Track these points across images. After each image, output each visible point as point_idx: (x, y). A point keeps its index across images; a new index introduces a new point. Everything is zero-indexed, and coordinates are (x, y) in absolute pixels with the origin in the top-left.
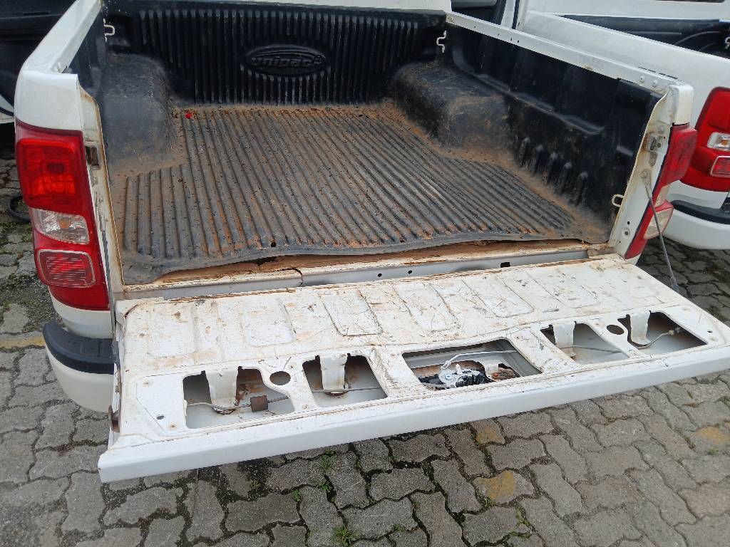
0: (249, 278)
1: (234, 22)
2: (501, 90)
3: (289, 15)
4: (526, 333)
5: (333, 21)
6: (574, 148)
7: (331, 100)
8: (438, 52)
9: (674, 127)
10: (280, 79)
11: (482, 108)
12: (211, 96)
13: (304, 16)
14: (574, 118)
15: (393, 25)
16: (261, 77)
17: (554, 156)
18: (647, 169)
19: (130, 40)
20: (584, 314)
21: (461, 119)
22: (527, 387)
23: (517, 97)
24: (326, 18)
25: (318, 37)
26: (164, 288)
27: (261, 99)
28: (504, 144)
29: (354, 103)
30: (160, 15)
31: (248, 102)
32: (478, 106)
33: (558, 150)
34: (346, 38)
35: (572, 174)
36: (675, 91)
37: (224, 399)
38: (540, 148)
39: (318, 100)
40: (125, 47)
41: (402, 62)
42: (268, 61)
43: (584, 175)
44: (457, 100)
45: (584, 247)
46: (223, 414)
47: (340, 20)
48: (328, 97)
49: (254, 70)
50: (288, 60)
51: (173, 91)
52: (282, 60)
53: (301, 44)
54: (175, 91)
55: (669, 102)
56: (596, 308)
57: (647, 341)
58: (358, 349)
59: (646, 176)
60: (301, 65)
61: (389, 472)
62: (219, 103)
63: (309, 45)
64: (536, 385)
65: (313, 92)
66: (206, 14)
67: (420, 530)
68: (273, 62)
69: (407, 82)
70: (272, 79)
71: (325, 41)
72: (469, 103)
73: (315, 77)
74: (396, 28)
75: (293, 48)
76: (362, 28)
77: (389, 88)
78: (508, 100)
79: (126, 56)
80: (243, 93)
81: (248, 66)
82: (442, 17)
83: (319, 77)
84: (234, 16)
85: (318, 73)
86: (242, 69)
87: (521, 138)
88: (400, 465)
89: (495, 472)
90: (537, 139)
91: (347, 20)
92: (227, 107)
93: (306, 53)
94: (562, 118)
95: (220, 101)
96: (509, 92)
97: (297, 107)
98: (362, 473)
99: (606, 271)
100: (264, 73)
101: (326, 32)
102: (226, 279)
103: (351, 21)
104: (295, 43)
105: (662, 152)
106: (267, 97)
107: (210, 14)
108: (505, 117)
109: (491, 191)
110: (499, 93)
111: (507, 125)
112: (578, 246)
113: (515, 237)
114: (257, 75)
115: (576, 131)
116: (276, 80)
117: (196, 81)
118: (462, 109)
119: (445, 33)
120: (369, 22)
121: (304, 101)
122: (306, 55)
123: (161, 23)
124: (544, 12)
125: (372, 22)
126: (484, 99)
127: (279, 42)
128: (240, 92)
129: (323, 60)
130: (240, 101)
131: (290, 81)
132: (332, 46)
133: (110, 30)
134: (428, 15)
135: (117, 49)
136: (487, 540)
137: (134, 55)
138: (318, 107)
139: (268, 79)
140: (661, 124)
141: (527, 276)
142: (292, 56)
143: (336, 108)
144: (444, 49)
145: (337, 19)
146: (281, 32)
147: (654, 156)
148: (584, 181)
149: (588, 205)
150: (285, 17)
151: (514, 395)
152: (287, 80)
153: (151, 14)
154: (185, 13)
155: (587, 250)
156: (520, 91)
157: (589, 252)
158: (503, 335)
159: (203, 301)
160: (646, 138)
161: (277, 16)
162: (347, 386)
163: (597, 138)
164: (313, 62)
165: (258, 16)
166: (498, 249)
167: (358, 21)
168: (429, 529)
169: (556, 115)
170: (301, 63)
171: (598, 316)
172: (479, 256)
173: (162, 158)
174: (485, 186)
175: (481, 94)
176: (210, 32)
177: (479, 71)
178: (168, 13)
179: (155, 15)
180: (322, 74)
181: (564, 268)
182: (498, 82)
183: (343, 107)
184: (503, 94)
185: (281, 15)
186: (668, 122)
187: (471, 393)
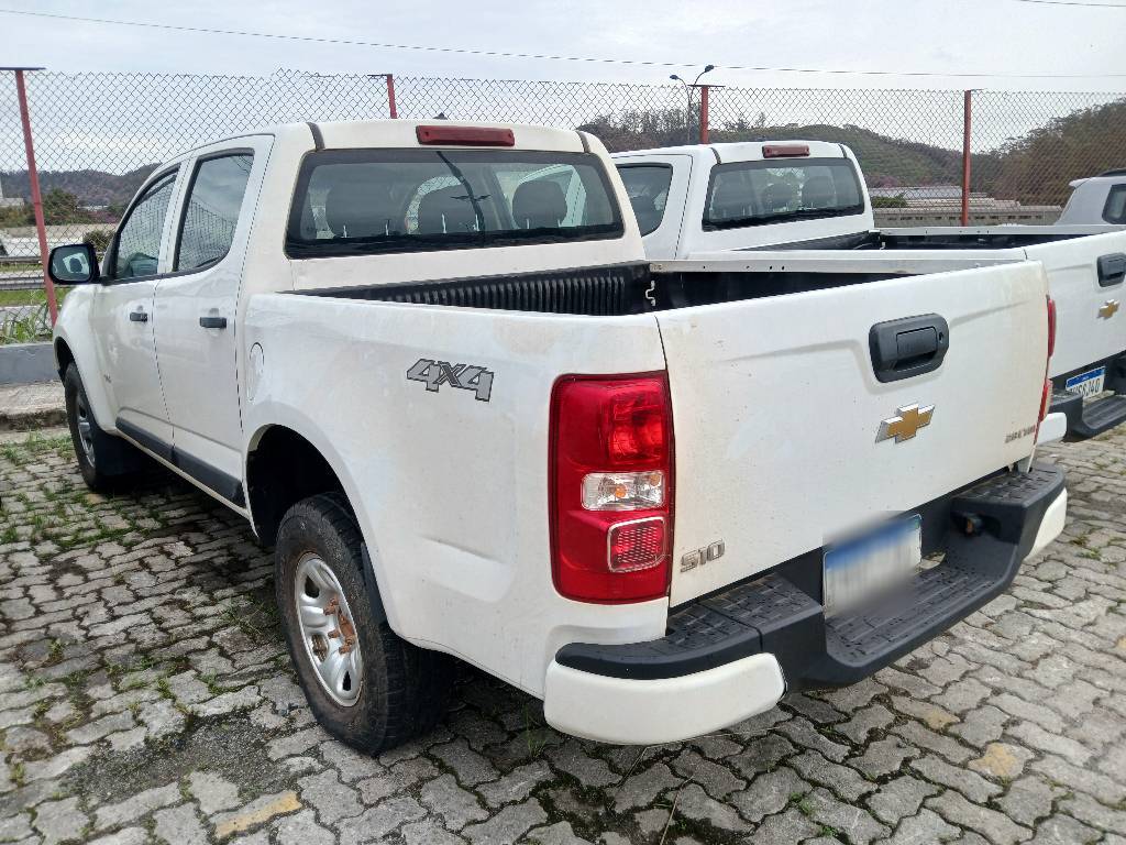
61: (878, 791)
67: (967, 833)
82: (645, 267)
88: (883, 780)
89: (980, 751)
98: (852, 803)
119: (653, 283)
134: (632, 267)
136: (1040, 815)
144: (654, 301)
168: (977, 826)
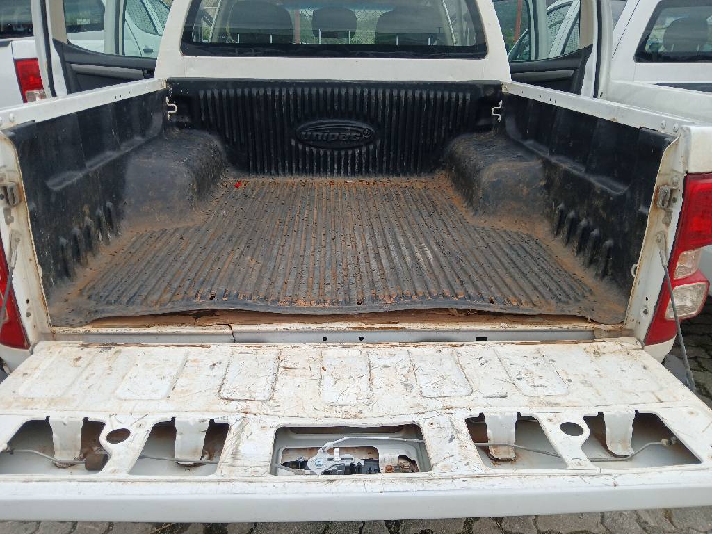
0: (175, 331)
1: (284, 99)
2: (542, 154)
3: (336, 91)
4: (444, 421)
5: (381, 95)
6: (601, 211)
7: (381, 172)
8: (494, 123)
9: (689, 178)
10: (329, 153)
11: (518, 174)
12: (264, 168)
13: (351, 91)
14: (604, 179)
15: (443, 96)
16: (311, 151)
17: (583, 222)
18: (663, 231)
19: (192, 117)
20: (539, 405)
21: (494, 185)
22: (391, 487)
23: (554, 160)
24: (373, 92)
25: (366, 111)
26: (88, 334)
27: (311, 172)
28: (542, 212)
29: (404, 175)
30: (216, 94)
31: (299, 175)
32: (514, 171)
33: (588, 215)
34: (394, 112)
35: (599, 241)
36: (687, 131)
37: (69, 452)
38: (572, 214)
39: (367, 172)
40: (187, 123)
41: (454, 132)
42: (317, 135)
43: (609, 242)
44: (493, 166)
45: (589, 326)
46: (59, 467)
47: (388, 94)
48: (378, 169)
49: (305, 144)
50: (337, 134)
51: (229, 164)
52: (331, 134)
53: (350, 118)
54: (232, 163)
55: (681, 145)
56: (559, 400)
57: (631, 451)
58: (226, 415)
59: (661, 240)
60: (350, 139)
62: (271, 175)
63: (357, 119)
64: (408, 485)
65: (362, 164)
66: (258, 93)
68: (323, 136)
69: (456, 153)
70: (322, 152)
71: (372, 114)
72: (505, 169)
73: (364, 150)
74: (446, 100)
75: (340, 122)
76: (410, 100)
77: (442, 160)
78: (547, 164)
79: (187, 131)
80: (294, 166)
81: (299, 140)
82: (497, 86)
83: (368, 150)
84: (284, 93)
85: (367, 144)
86: (293, 143)
87: (557, 204)
90: (571, 205)
91: (395, 93)
92: (279, 179)
93: (355, 127)
94: (592, 179)
95: (273, 172)
96: (547, 155)
97: (346, 179)
99: (603, 356)
100: (313, 146)
101: (374, 106)
102: (153, 330)
103: (399, 94)
104: (342, 117)
105: (677, 209)
106: (317, 170)
107: (262, 92)
108: (543, 183)
109: (504, 260)
110: (539, 157)
111: (545, 191)
112: (581, 325)
113: (496, 308)
114: (308, 149)
115: (603, 191)
116: (325, 153)
117: (251, 155)
118: (496, 175)
119: (501, 102)
120: (417, 95)
121: (353, 173)
122: (355, 129)
123: (217, 102)
124: (633, 80)
125: (421, 94)
126: (524, 164)
127: (328, 116)
128: (292, 165)
129: (371, 133)
130: (291, 172)
131: (339, 154)
132: (380, 120)
133: (172, 108)
134: (482, 85)
135: (180, 126)
137: (195, 130)
138: (367, 179)
139: (318, 152)
140: (675, 174)
141: (493, 353)
142: (339, 130)
143: (385, 180)
144: (499, 119)
145: (384, 94)
146: (329, 108)
147: (669, 214)
148: (610, 250)
149: (613, 279)
150: (332, 92)
151: (367, 495)
152: (336, 153)
153: (209, 94)
154: (239, 92)
155: (594, 331)
156: (558, 153)
157: (596, 333)
158: (416, 419)
159: (110, 348)
160: (657, 191)
161: (325, 92)
162: (206, 457)
163: (622, 198)
164: (361, 136)
165: (306, 92)
166: (474, 321)
167: (406, 94)
169: (586, 176)
170: (350, 137)
171: (556, 409)
172: (447, 326)
173: (180, 219)
174: (500, 254)
175: (521, 159)
176: (262, 109)
177: (525, 138)
178: (224, 92)
179: (213, 94)
180: (371, 147)
181: (548, 349)
182: (541, 147)
183: (394, 179)
184: (542, 158)
185: (329, 91)
186: (681, 169)
187: (313, 485)
